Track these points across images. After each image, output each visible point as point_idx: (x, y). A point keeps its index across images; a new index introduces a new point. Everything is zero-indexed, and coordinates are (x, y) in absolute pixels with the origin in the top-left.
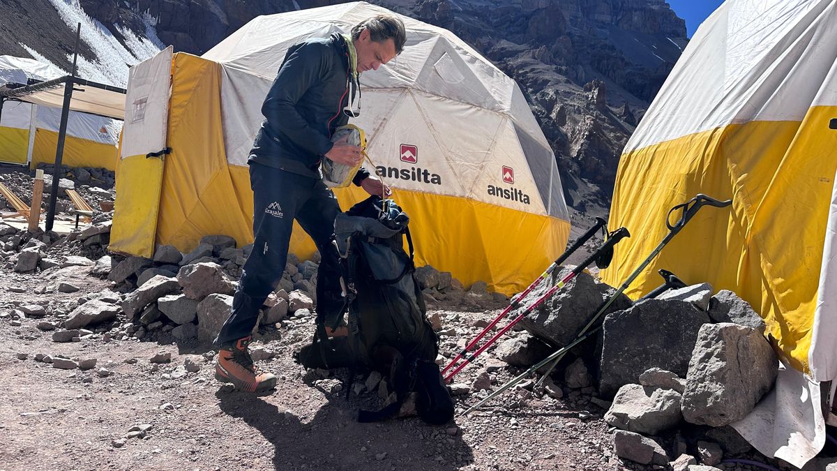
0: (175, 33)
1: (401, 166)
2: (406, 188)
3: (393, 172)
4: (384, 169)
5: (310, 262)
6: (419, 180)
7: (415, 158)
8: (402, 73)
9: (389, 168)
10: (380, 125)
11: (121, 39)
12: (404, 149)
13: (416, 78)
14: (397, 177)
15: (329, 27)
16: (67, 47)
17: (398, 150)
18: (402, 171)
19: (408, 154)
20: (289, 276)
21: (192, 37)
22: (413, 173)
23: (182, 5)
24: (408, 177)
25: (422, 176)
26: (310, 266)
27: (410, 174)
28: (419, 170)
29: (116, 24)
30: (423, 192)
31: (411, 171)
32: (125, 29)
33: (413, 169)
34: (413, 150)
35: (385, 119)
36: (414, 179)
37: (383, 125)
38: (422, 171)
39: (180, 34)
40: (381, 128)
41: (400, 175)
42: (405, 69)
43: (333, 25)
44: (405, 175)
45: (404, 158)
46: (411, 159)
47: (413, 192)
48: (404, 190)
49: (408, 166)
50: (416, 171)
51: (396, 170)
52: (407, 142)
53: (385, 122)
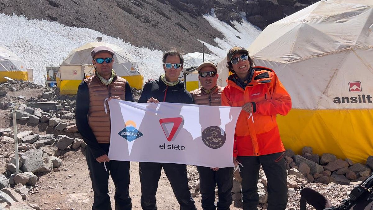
0: (254, 16)
1: (350, 95)
2: (355, 108)
3: (346, 100)
4: (339, 99)
5: (299, 155)
6: (364, 102)
7: (360, 89)
8: (346, 39)
9: (343, 98)
10: (334, 74)
11: (232, 26)
12: (351, 84)
13: (356, 40)
14: (348, 102)
15: (301, 24)
16: (213, 36)
17: (347, 86)
18: (352, 98)
19: (355, 87)
20: (288, 164)
21: (262, 16)
22: (360, 99)
23: (256, 3)
24: (356, 101)
25: (366, 100)
26: (299, 158)
27: (358, 99)
28: (364, 96)
29: (230, 20)
30: (368, 109)
31: (358, 97)
32: (234, 21)
33: (359, 95)
34: (358, 84)
35: (337, 69)
36: (360, 102)
37: (336, 73)
38: (366, 96)
39: (256, 16)
40: (335, 75)
41: (350, 100)
42: (348, 36)
43: (303, 22)
44: (354, 100)
45: (353, 90)
46: (357, 90)
47: (360, 110)
48: (354, 109)
49: (356, 95)
50: (361, 97)
51: (347, 98)
52: (353, 80)
53: (337, 71)
